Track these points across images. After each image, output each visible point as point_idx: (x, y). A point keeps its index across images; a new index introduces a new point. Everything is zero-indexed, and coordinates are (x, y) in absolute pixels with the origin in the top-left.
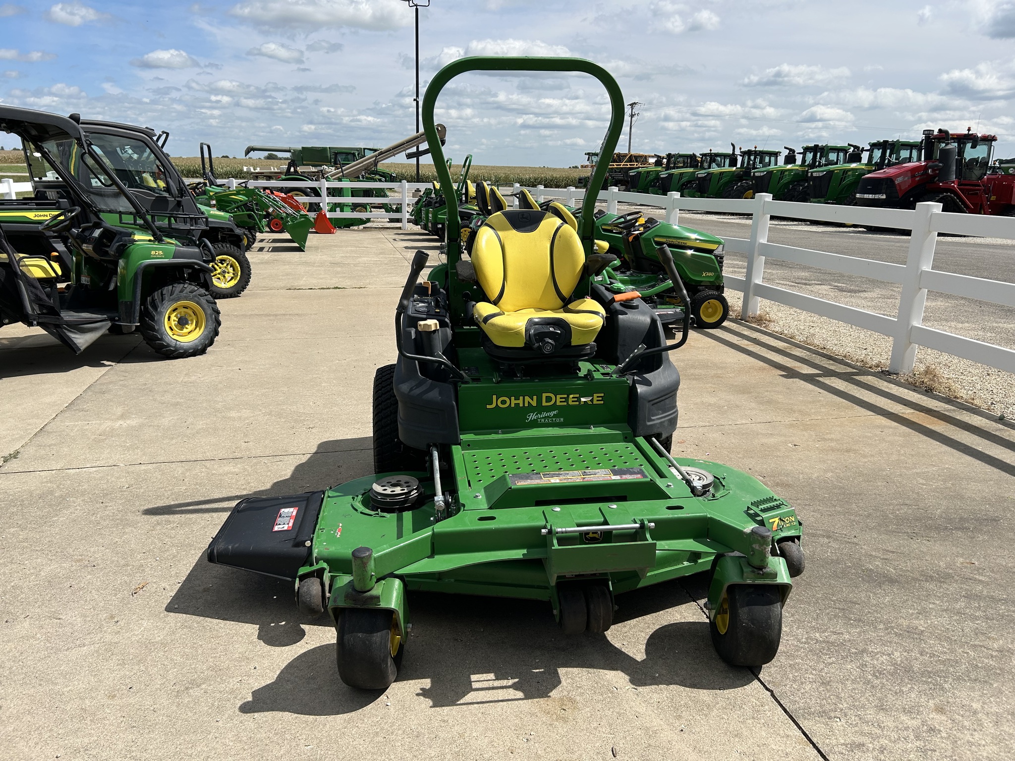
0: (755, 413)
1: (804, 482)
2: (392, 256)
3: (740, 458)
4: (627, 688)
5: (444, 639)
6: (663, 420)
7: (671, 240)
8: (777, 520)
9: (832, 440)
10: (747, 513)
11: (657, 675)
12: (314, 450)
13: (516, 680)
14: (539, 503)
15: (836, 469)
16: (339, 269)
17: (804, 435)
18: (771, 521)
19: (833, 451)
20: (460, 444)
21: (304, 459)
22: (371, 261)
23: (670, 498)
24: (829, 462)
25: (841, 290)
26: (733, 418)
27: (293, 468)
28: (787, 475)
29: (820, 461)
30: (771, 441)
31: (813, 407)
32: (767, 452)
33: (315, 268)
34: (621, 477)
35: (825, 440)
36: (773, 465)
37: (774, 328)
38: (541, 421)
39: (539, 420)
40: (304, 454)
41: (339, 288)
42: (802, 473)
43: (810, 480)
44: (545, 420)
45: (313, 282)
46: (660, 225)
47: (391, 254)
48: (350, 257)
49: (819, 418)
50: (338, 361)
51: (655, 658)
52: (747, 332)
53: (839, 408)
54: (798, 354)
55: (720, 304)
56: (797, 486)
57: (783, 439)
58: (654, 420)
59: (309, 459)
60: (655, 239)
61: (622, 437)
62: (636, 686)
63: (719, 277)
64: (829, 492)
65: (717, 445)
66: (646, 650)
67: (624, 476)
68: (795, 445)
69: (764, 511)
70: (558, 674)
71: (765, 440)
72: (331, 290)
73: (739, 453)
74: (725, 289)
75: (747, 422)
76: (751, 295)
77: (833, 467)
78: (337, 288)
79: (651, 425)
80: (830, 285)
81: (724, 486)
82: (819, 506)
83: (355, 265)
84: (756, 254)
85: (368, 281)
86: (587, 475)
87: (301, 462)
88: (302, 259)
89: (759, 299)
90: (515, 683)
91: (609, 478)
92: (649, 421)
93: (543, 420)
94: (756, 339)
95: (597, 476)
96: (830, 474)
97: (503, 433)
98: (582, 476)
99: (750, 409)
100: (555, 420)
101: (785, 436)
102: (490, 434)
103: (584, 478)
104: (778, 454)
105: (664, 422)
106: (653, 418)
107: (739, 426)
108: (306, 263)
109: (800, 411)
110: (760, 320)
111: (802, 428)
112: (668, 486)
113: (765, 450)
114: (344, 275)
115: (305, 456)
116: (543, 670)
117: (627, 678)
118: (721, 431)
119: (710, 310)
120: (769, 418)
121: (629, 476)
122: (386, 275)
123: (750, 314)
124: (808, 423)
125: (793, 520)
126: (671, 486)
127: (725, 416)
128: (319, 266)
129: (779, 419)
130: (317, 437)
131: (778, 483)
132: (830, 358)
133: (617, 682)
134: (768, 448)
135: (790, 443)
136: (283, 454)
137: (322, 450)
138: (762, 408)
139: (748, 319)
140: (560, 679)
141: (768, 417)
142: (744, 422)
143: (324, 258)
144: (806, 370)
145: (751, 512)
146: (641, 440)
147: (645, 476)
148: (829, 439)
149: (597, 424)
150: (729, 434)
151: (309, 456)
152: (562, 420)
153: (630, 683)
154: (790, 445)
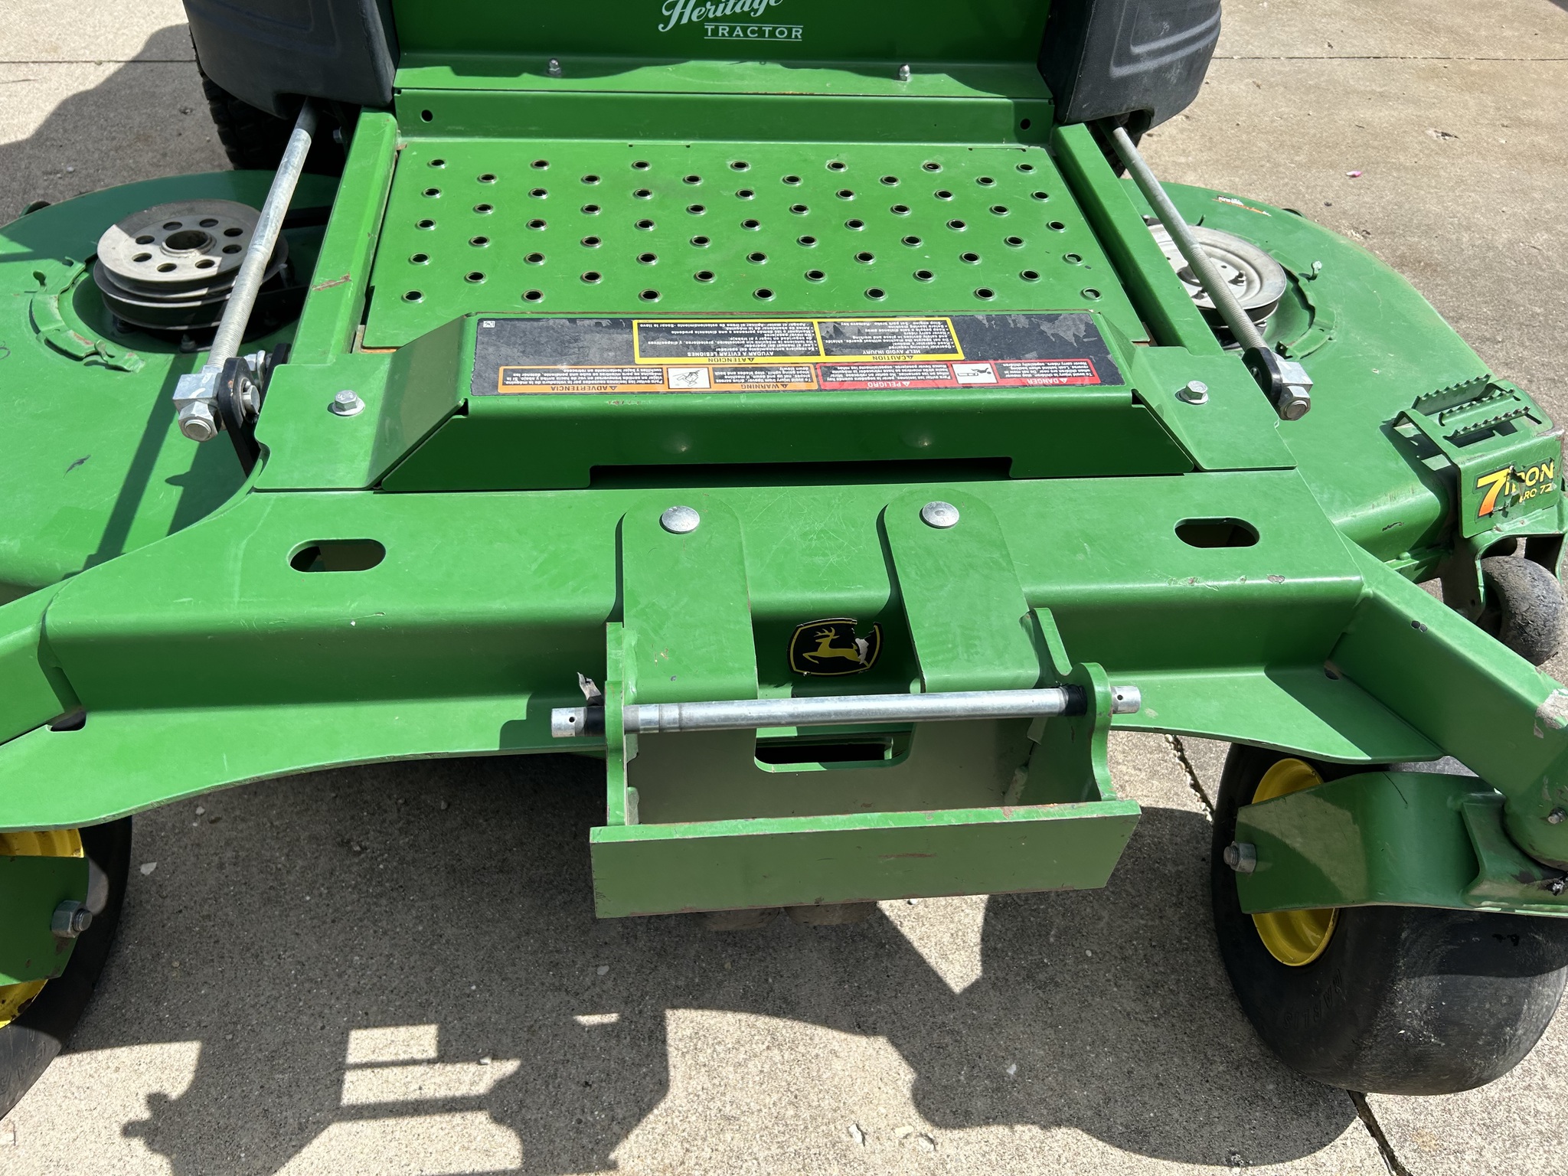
0: (1338, 26)
1: (1475, 257)
3: (1300, 165)
4: (901, 1132)
5: (304, 835)
6: (1167, 59)
8: (1501, 477)
9: (1537, 125)
10: (1390, 430)
11: (1012, 1070)
12: (132, 48)
13: (510, 1066)
14: (604, 477)
15: (1557, 219)
17: (1466, 106)
18: (1482, 482)
19: (1544, 161)
20: (390, 108)
21: (92, 78)
23: (1197, 469)
24: (1537, 195)
26: (1284, 37)
27: (50, 107)
28: (1428, 231)
29: (1513, 191)
30: (1381, 116)
31: (1483, 21)
32: (1371, 152)
34: (1000, 373)
35: (1519, 123)
36: (1389, 196)
38: (715, 32)
39: (710, 27)
40: (100, 63)
42: (1468, 228)
43: (1491, 254)
44: (732, 30)
49: (1500, 54)
51: (1011, 978)
53: (1546, 30)
56: (1456, 271)
57: (1410, 111)
58: (1136, 59)
59: (109, 80)
61: (1011, 122)
62: (937, 1124)
64: (1543, 296)
65: (1241, 120)
66: (985, 937)
67: (1015, 368)
68: (1444, 134)
69: (1461, 440)
70: (664, 1042)
71: (1365, 114)
73: (1297, 149)
75: (1319, 52)
77: (1548, 212)
79: (1125, 81)
81: (1311, 310)
82: (1522, 344)
86: (845, 349)
87: (82, 88)
90: (501, 1085)
91: (943, 372)
92: (1120, 63)
93: (724, 30)
95: (888, 356)
96: (1541, 238)
97: (568, 72)
98: (823, 358)
99: (1324, 15)
100: (772, 34)
101: (1416, 102)
102: (514, 71)
103: (828, 370)
104: (1402, 159)
105: (1169, 67)
106: (1137, 50)
107: (1300, 63)
109: (1450, 31)
111: (1458, 81)
112: (1186, 396)
113: (1367, 145)
115: (101, 68)
116: (612, 1018)
117: (906, 1076)
118: (1251, 75)
120: (1373, 46)
121: (1036, 365)
124: (1473, 68)
125: (1550, 475)
126: (1199, 396)
127: (1263, 29)
129: (1400, 49)
130: (157, 12)
131: (1403, 256)
133: (867, 1099)
134: (1375, 136)
135: (1432, 125)
136: (44, 57)
137: (156, 53)
138: (1358, 13)
140: (666, 1069)
141: (1372, 42)
142: (1311, 51)
145: (1407, 430)
146: (1078, 138)
147: (1110, 375)
148: (1529, 124)
149: (927, 60)
150: (1271, 86)
151: (112, 68)
152: (797, 32)
153: (911, 1110)
154: (1431, 132)
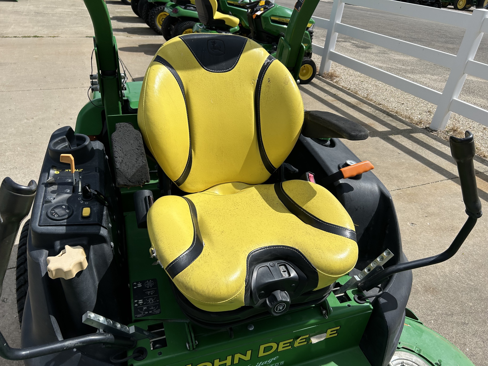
2: (80, 8)
7: (282, 19)
9: (434, 214)
16: (40, 18)
17: (413, 210)
19: (443, 230)
22: (65, 11)
25: (357, 46)
28: (427, 272)
31: (403, 171)
33: (22, 17)
35: (429, 214)
37: (342, 84)
41: (38, 37)
43: (447, 279)
45: (19, 30)
46: (275, 7)
47: (79, 6)
48: (50, 7)
49: (412, 184)
50: (26, 120)
52: (327, 88)
53: (419, 172)
54: (367, 110)
55: (311, 67)
56: (442, 290)
60: (272, 18)
63: (310, 47)
72: (31, 38)
74: (313, 54)
76: (327, 59)
78: (35, 37)
80: (350, 42)
83: (53, 15)
84: (333, 31)
85: (60, 30)
88: (15, 8)
89: (332, 62)
94: (335, 94)
104: (406, 238)
108: (16, 12)
110: (331, 76)
111: (407, 199)
114: (43, 24)
119: (304, 71)
122: (75, 25)
123: (325, 71)
124: (408, 192)
128: (26, 15)
131: (425, 286)
132: (388, 114)
139: (323, 75)
143: (32, 7)
144: (381, 128)
148: (432, 214)
